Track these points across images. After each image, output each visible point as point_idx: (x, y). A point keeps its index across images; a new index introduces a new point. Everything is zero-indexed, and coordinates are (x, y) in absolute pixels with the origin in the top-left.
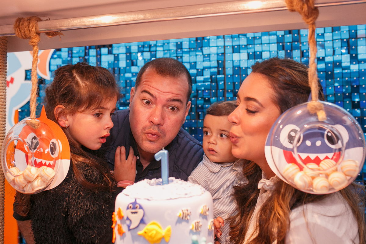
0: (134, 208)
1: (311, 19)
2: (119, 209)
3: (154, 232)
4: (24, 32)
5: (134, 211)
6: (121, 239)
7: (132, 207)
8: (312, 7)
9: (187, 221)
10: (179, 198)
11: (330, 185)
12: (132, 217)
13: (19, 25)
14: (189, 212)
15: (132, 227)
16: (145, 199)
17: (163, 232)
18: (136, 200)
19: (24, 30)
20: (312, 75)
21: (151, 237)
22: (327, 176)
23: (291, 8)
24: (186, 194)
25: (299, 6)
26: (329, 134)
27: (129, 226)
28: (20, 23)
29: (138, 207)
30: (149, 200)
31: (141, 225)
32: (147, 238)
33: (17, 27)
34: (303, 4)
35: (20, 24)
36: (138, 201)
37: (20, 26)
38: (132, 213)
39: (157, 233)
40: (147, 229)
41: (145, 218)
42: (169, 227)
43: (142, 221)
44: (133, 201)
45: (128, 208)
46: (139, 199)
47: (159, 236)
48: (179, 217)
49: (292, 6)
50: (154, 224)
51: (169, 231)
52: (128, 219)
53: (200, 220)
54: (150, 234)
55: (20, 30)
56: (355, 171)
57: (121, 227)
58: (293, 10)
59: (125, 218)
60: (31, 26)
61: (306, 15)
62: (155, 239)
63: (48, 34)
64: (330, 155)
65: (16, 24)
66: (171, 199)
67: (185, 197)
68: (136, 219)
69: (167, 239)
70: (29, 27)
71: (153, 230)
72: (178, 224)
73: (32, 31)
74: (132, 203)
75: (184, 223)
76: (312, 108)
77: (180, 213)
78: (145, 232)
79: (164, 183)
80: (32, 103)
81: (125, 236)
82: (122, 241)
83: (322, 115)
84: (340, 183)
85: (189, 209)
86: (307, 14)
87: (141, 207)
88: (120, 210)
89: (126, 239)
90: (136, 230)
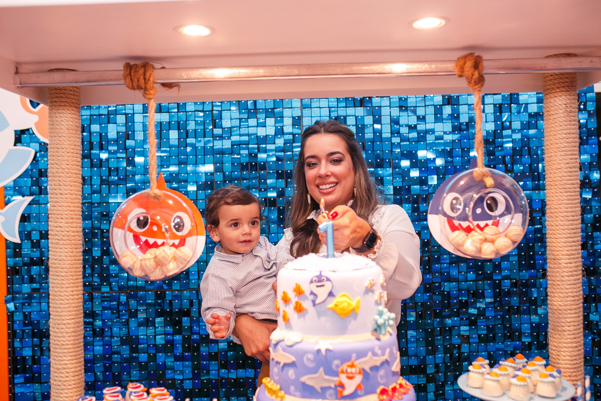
0: (319, 281)
1: (479, 85)
2: (297, 284)
3: (346, 304)
4: (138, 81)
5: (320, 284)
6: (299, 318)
7: (317, 280)
8: (481, 74)
9: (373, 292)
10: (363, 268)
11: (497, 250)
12: (317, 291)
13: (130, 72)
14: (375, 281)
15: (317, 302)
16: (330, 271)
17: (354, 303)
18: (321, 273)
19: (139, 78)
20: (479, 142)
21: (343, 309)
22: (493, 242)
23: (459, 73)
24: (367, 265)
25: (471, 72)
26: (489, 202)
27: (314, 302)
28: (131, 70)
29: (325, 279)
30: (334, 271)
31: (330, 299)
32: (338, 311)
33: (127, 75)
34: (474, 72)
35: (133, 72)
36: (323, 274)
37: (132, 74)
38: (318, 286)
39: (349, 304)
40: (337, 302)
41: (334, 291)
42: (358, 298)
43: (331, 294)
44: (318, 274)
45: (311, 282)
46: (323, 271)
47: (351, 308)
48: (367, 287)
49: (463, 72)
50: (344, 296)
51: (358, 302)
52: (312, 293)
53: (381, 291)
54: (341, 307)
55: (131, 79)
56: (520, 235)
57: (300, 305)
58: (460, 76)
59: (307, 293)
60: (148, 74)
61: (475, 82)
62: (347, 311)
63: (164, 85)
64: (490, 222)
65: (127, 71)
66: (357, 269)
67: (367, 268)
68: (322, 294)
69: (357, 311)
70: (145, 74)
71: (344, 302)
72: (366, 296)
73: (149, 80)
74: (316, 276)
75: (370, 294)
76: (480, 175)
77: (367, 283)
78: (336, 305)
79: (329, 256)
80: (153, 170)
81: (307, 312)
82: (302, 319)
83: (489, 181)
84: (507, 247)
85: (374, 278)
86: (477, 81)
87: (328, 280)
88: (299, 286)
89: (307, 316)
90: (322, 304)
